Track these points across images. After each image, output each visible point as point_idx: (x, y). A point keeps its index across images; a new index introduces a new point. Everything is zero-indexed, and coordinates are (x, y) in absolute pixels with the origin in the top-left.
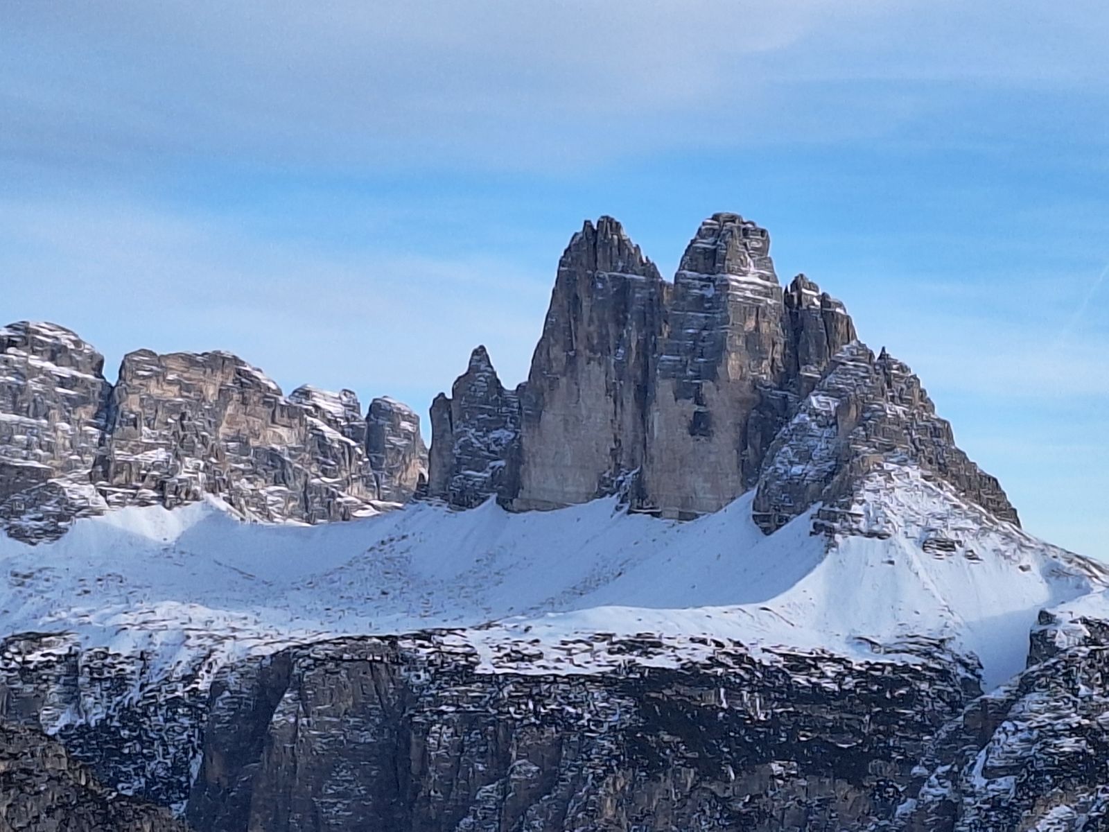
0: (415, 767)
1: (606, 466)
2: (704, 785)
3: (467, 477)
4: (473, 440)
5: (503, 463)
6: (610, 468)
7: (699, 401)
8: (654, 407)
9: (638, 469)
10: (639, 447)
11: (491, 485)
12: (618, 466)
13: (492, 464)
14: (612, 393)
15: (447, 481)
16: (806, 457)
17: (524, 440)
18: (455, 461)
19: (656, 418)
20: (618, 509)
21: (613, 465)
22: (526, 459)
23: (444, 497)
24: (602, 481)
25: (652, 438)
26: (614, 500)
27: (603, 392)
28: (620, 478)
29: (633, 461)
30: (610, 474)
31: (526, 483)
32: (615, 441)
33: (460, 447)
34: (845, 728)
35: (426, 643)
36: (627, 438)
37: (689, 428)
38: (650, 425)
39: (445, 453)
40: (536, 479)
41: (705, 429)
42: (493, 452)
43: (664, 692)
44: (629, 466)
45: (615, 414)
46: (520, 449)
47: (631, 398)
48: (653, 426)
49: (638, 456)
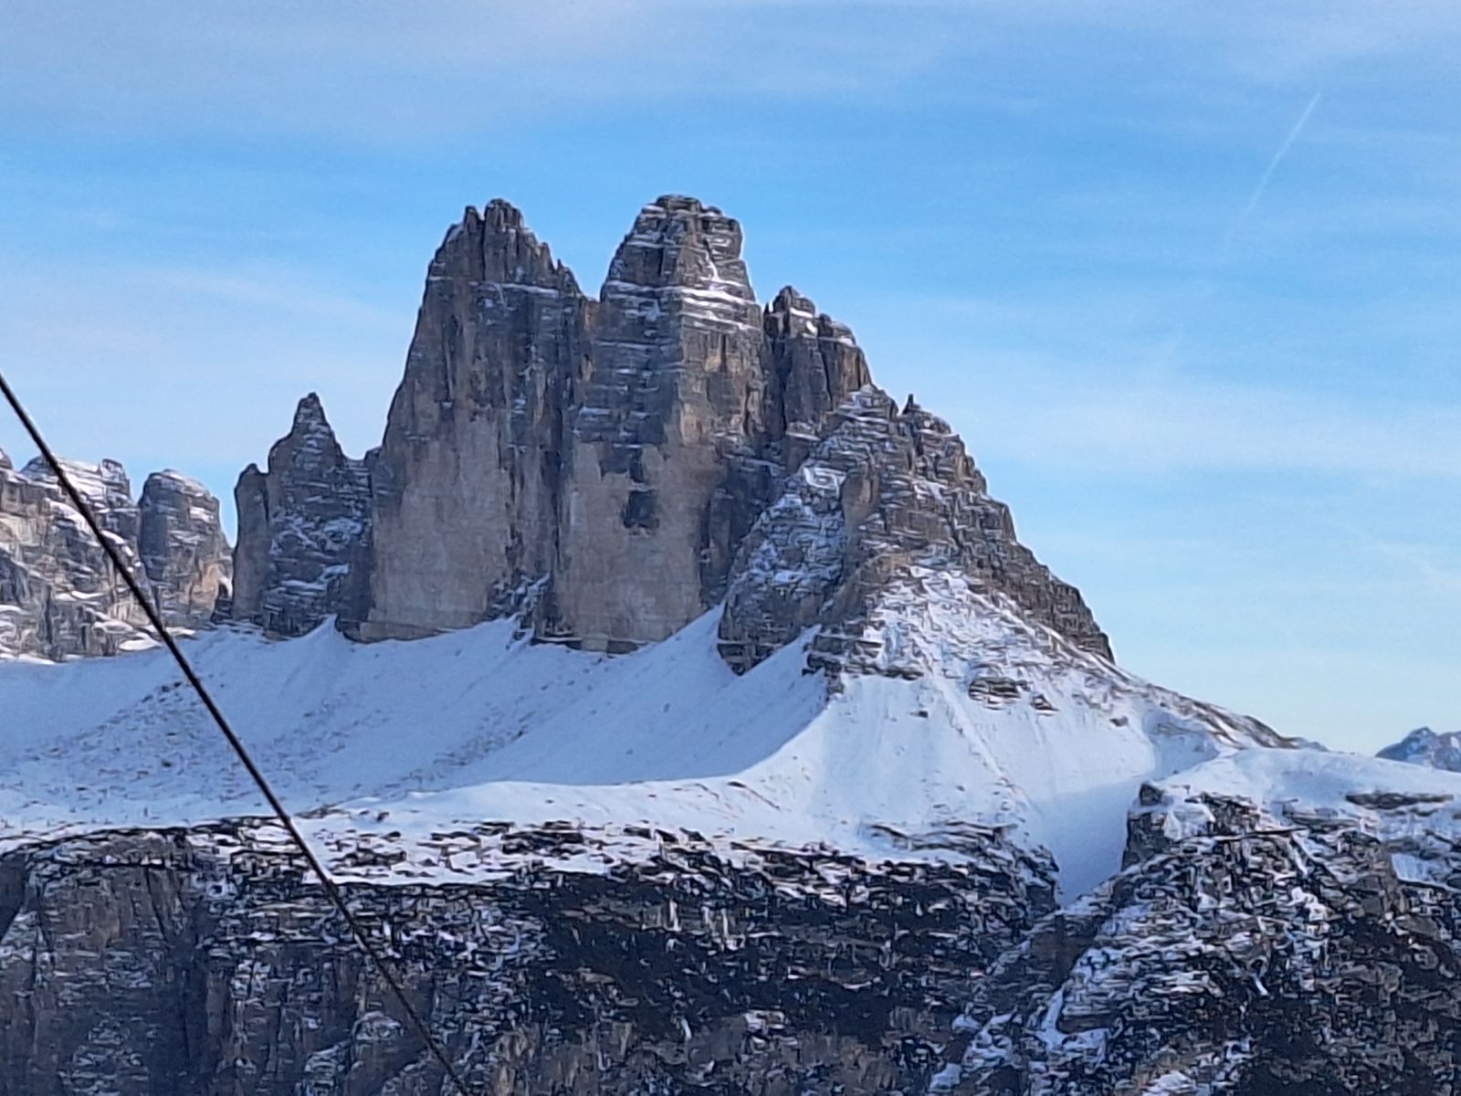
0: (213, 1024)
1: (499, 573)
2: (646, 1046)
3: (290, 590)
4: (300, 535)
5: (344, 569)
6: (504, 575)
7: (637, 474)
8: (570, 485)
9: (547, 576)
10: (548, 543)
11: (327, 601)
12: (518, 573)
13: (329, 570)
14: (508, 464)
15: (260, 596)
16: (796, 558)
17: (376, 534)
18: (272, 566)
19: (573, 500)
20: (517, 636)
21: (510, 572)
22: (380, 562)
23: (257, 620)
24: (493, 595)
25: (567, 531)
26: (511, 623)
27: (494, 462)
28: (521, 590)
29: (539, 565)
30: (506, 585)
31: (380, 599)
32: (513, 537)
33: (280, 546)
34: (855, 961)
35: (230, 839)
36: (530, 532)
37: (622, 515)
38: (565, 511)
39: (257, 554)
40: (393, 594)
41: (647, 517)
42: (331, 552)
43: (587, 909)
44: (533, 571)
45: (513, 495)
46: (370, 547)
47: (537, 472)
48: (568, 514)
49: (547, 557)
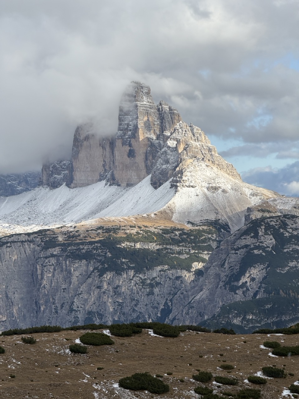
0: (39, 277)
1: (101, 170)
2: (137, 275)
3: (55, 178)
4: (56, 165)
5: (67, 172)
6: (103, 171)
7: (130, 145)
8: (115, 149)
9: (112, 170)
10: (112, 163)
11: (63, 180)
12: (105, 170)
13: (63, 172)
14: (102, 145)
15: (48, 179)
16: (167, 162)
17: (73, 164)
18: (51, 172)
19: (117, 153)
20: (106, 184)
22: (75, 170)
23: (48, 185)
24: (100, 175)
25: (116, 160)
26: (104, 182)
27: (99, 145)
28: (107, 174)
29: (110, 168)
30: (103, 173)
31: (75, 178)
32: (104, 162)
33: (52, 168)
36: (107, 160)
37: (127, 155)
38: (115, 155)
39: (47, 170)
40: (78, 176)
41: (133, 155)
42: (63, 168)
45: (103, 152)
46: (72, 167)
47: (108, 147)
48: (115, 156)
49: (112, 166)
